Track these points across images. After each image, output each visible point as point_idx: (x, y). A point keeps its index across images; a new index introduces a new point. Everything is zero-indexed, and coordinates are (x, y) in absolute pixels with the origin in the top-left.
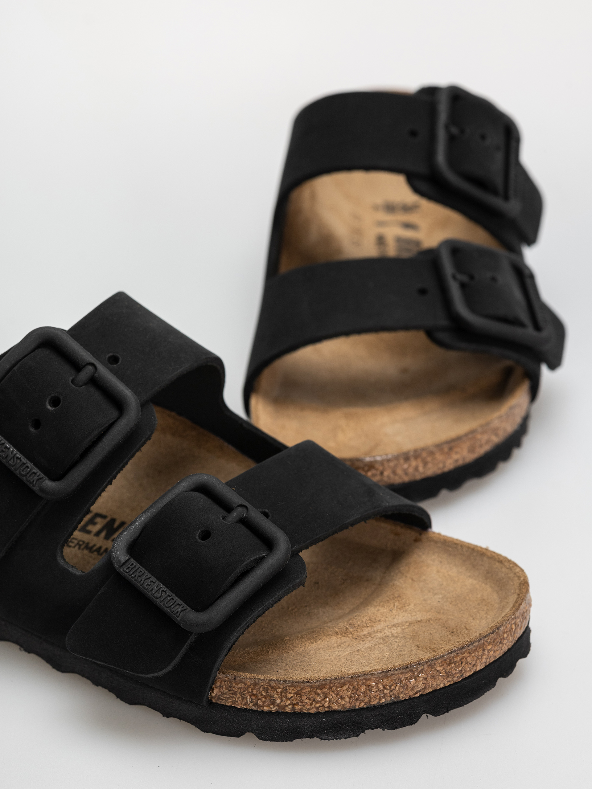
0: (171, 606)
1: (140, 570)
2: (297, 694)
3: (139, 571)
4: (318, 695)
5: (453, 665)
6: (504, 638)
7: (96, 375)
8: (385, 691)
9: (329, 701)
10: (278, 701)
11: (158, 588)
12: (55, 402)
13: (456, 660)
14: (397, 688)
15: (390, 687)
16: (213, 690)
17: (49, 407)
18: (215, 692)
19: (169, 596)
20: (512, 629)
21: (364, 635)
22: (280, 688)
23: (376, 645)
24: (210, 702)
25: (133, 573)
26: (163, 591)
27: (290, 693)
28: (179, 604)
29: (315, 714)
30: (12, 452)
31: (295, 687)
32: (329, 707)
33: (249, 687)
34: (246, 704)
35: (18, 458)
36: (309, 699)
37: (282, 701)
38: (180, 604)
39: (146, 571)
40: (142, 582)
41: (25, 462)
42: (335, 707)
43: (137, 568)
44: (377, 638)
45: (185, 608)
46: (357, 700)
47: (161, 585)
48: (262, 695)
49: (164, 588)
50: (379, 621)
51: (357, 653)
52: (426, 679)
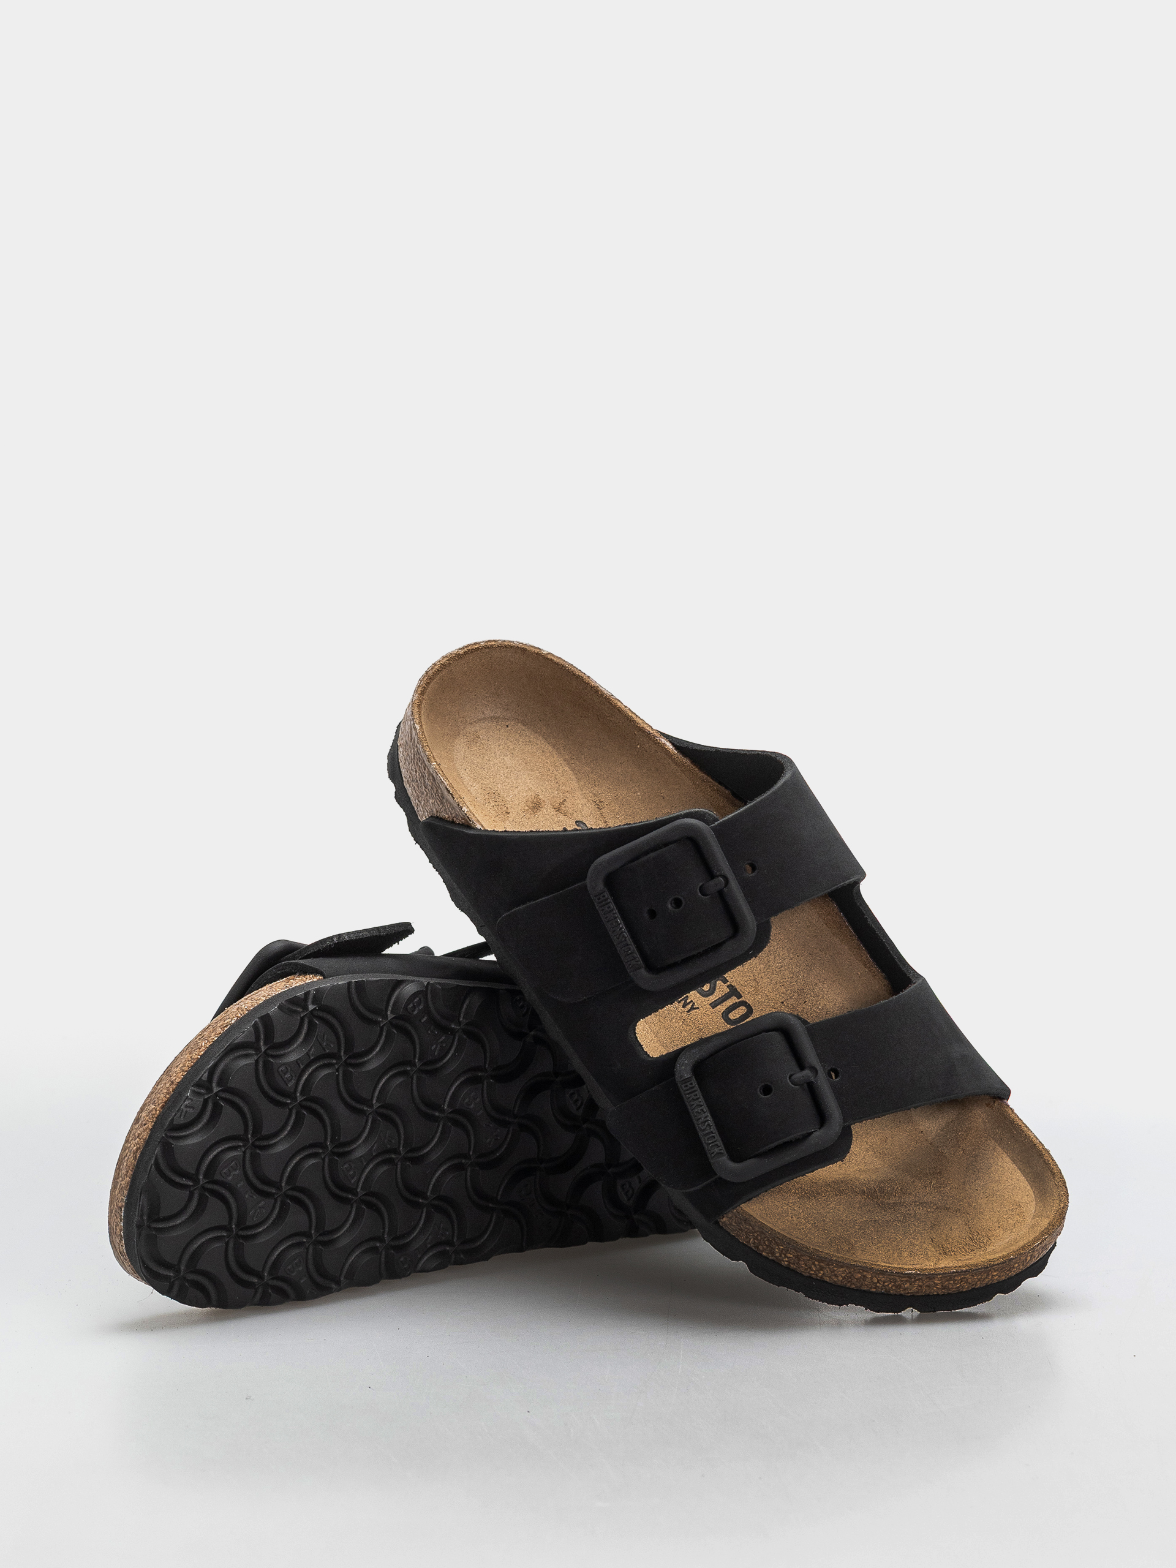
0: (710, 1144)
1: (697, 1092)
2: (797, 1257)
3: (694, 1094)
4: (815, 1265)
5: (952, 1282)
6: (1014, 1267)
7: (725, 890)
8: (878, 1284)
9: (823, 1274)
10: (777, 1255)
11: (706, 1119)
12: (678, 903)
13: (956, 1278)
14: (890, 1286)
15: (884, 1283)
16: (723, 1217)
17: (669, 906)
18: (724, 1219)
19: (712, 1132)
20: (1026, 1260)
21: (889, 1204)
22: (782, 1246)
23: (895, 1220)
24: (717, 1223)
25: (688, 1094)
26: (709, 1125)
27: (790, 1253)
28: (717, 1145)
29: (807, 1277)
30: (621, 929)
31: (796, 1251)
32: (821, 1277)
33: (755, 1232)
34: (749, 1242)
35: (624, 936)
36: (806, 1265)
37: (781, 1256)
38: (719, 1145)
39: (701, 1097)
40: (694, 1106)
41: (629, 943)
42: (827, 1279)
43: (693, 1090)
44: (899, 1213)
45: (722, 1151)
46: (849, 1282)
47: (709, 1118)
48: (765, 1243)
49: (711, 1122)
50: (910, 1194)
51: (873, 1225)
52: (921, 1286)
